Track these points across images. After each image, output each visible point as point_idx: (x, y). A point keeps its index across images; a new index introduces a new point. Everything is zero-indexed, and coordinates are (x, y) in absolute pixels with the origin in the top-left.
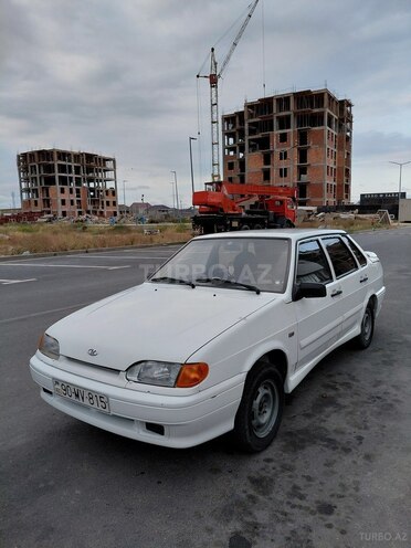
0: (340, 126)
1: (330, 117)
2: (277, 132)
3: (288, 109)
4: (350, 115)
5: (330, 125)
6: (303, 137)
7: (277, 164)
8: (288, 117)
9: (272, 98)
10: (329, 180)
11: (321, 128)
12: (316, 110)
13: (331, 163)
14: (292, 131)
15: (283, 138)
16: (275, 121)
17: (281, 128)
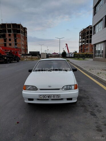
0: (24, 34)
1: (22, 31)
2: (7, 33)
3: (11, 28)
4: (26, 31)
5: (22, 33)
6: (15, 36)
7: (8, 42)
8: (11, 30)
9: (6, 24)
10: (23, 48)
11: (20, 34)
12: (18, 29)
13: (23, 43)
14: (12, 33)
15: (10, 35)
16: (7, 30)
17: (9, 32)
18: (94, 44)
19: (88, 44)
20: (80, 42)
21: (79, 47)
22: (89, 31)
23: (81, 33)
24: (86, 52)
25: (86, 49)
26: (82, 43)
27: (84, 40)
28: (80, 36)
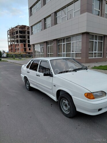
18: (32, 45)
19: (18, 44)
20: (8, 42)
21: (9, 46)
22: (18, 31)
23: (9, 32)
24: (16, 52)
25: (17, 49)
26: (11, 42)
27: (13, 39)
28: (9, 35)
